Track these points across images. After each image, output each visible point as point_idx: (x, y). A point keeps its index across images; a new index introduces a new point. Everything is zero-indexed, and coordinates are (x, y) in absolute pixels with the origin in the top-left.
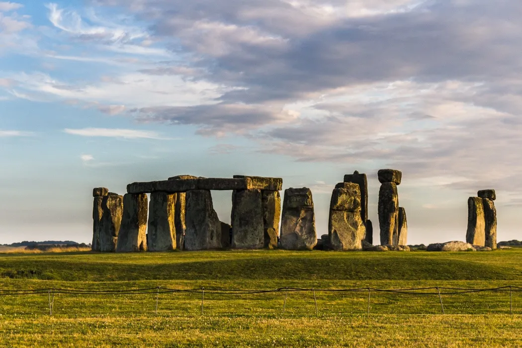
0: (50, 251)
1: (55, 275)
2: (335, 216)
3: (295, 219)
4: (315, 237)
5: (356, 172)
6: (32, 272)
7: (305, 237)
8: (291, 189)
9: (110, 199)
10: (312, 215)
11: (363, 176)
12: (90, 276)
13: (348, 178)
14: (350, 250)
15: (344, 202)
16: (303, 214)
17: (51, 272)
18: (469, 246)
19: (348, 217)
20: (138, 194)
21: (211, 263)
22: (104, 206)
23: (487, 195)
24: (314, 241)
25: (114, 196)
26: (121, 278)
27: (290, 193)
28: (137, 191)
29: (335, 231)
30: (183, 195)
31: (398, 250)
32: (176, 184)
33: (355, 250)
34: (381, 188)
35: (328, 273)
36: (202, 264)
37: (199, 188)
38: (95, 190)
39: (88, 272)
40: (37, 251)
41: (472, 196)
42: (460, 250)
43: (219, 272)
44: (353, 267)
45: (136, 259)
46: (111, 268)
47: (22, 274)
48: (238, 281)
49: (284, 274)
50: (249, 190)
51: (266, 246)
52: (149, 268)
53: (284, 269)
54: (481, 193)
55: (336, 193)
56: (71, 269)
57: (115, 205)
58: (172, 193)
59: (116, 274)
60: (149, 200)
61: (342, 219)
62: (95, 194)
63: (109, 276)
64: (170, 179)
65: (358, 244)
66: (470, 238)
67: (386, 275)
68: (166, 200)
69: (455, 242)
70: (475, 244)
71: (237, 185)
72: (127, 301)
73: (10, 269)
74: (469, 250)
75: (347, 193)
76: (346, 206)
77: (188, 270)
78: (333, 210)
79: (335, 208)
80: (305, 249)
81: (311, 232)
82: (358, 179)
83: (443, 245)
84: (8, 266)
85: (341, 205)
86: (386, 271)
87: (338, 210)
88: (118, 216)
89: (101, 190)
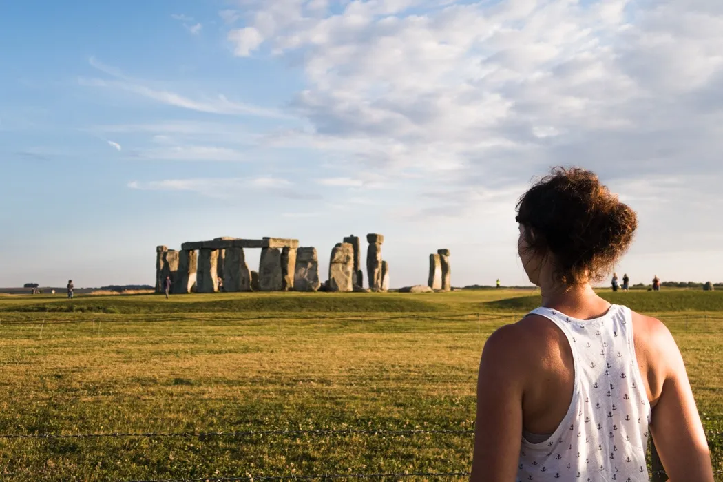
0: (124, 292)
1: (117, 310)
2: (333, 267)
3: (304, 269)
4: (318, 282)
5: (352, 236)
6: (99, 308)
7: (311, 282)
8: (301, 248)
9: (168, 254)
10: (317, 266)
11: (356, 239)
12: (142, 311)
13: (346, 240)
14: (344, 292)
15: (340, 257)
16: (310, 265)
17: (114, 308)
18: (429, 289)
19: (343, 268)
20: (189, 251)
21: (231, 301)
22: (164, 259)
23: (443, 252)
24: (318, 285)
25: (172, 251)
26: (165, 312)
27: (301, 251)
28: (189, 248)
29: (333, 278)
30: (224, 251)
31: (378, 291)
32: (218, 244)
33: (347, 292)
34: (369, 247)
35: (314, 307)
36: (226, 301)
37: (234, 246)
38: (158, 247)
39: (141, 308)
40: (115, 293)
41: (432, 253)
42: (422, 292)
43: (237, 307)
44: (333, 303)
45: (184, 298)
46: (158, 304)
47: (91, 309)
48: (244, 313)
49: (283, 308)
50: (271, 248)
51: (283, 289)
52: (187, 304)
53: (283, 305)
54: (440, 252)
55: (334, 251)
56: (129, 305)
57: (173, 259)
58: (214, 250)
59: (162, 309)
60: (198, 255)
61: (338, 269)
62: (158, 251)
63: (156, 310)
64: (215, 240)
65: (350, 288)
66: (430, 283)
67: (355, 309)
68: (210, 255)
69: (420, 286)
70: (434, 287)
71: (263, 244)
72: (159, 327)
73: (82, 306)
74: (429, 292)
75: (342, 251)
76: (342, 260)
77: (214, 306)
78: (332, 263)
79: (333, 261)
80: (311, 290)
81: (316, 279)
82: (353, 241)
83: (410, 288)
84: (81, 304)
85: (337, 260)
86: (355, 306)
87: (335, 262)
88: (174, 267)
89: (162, 247)
